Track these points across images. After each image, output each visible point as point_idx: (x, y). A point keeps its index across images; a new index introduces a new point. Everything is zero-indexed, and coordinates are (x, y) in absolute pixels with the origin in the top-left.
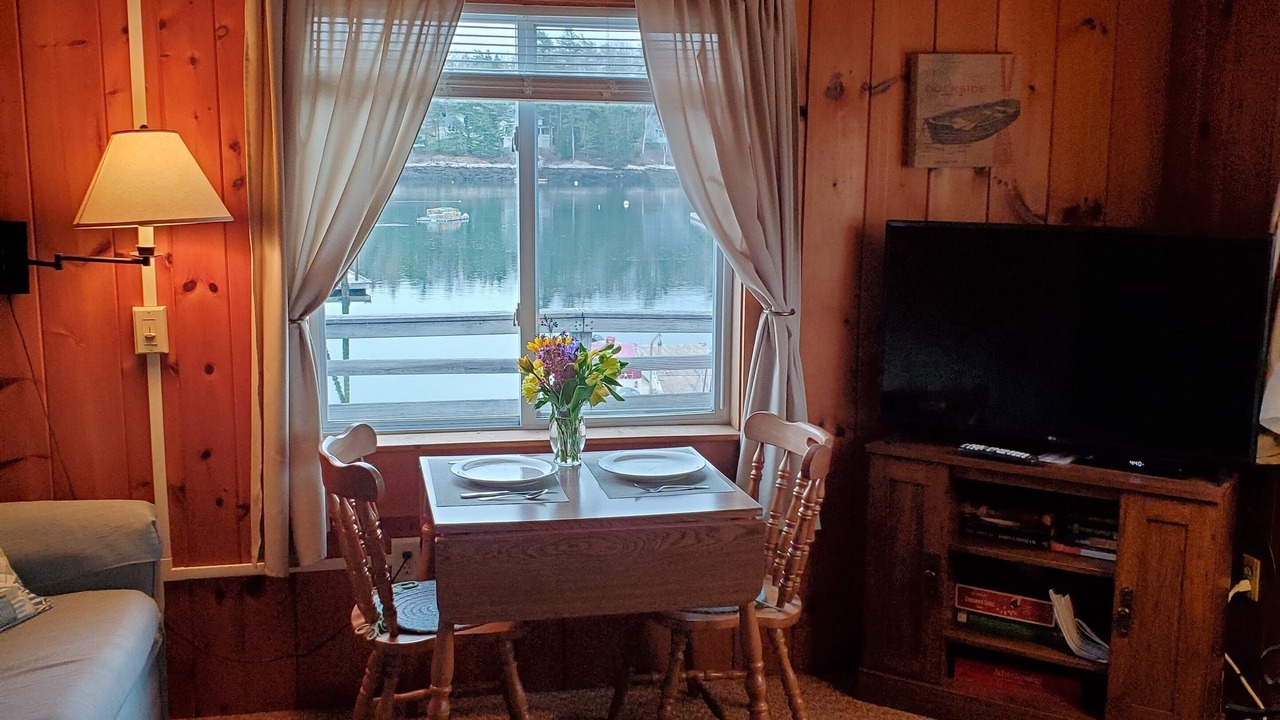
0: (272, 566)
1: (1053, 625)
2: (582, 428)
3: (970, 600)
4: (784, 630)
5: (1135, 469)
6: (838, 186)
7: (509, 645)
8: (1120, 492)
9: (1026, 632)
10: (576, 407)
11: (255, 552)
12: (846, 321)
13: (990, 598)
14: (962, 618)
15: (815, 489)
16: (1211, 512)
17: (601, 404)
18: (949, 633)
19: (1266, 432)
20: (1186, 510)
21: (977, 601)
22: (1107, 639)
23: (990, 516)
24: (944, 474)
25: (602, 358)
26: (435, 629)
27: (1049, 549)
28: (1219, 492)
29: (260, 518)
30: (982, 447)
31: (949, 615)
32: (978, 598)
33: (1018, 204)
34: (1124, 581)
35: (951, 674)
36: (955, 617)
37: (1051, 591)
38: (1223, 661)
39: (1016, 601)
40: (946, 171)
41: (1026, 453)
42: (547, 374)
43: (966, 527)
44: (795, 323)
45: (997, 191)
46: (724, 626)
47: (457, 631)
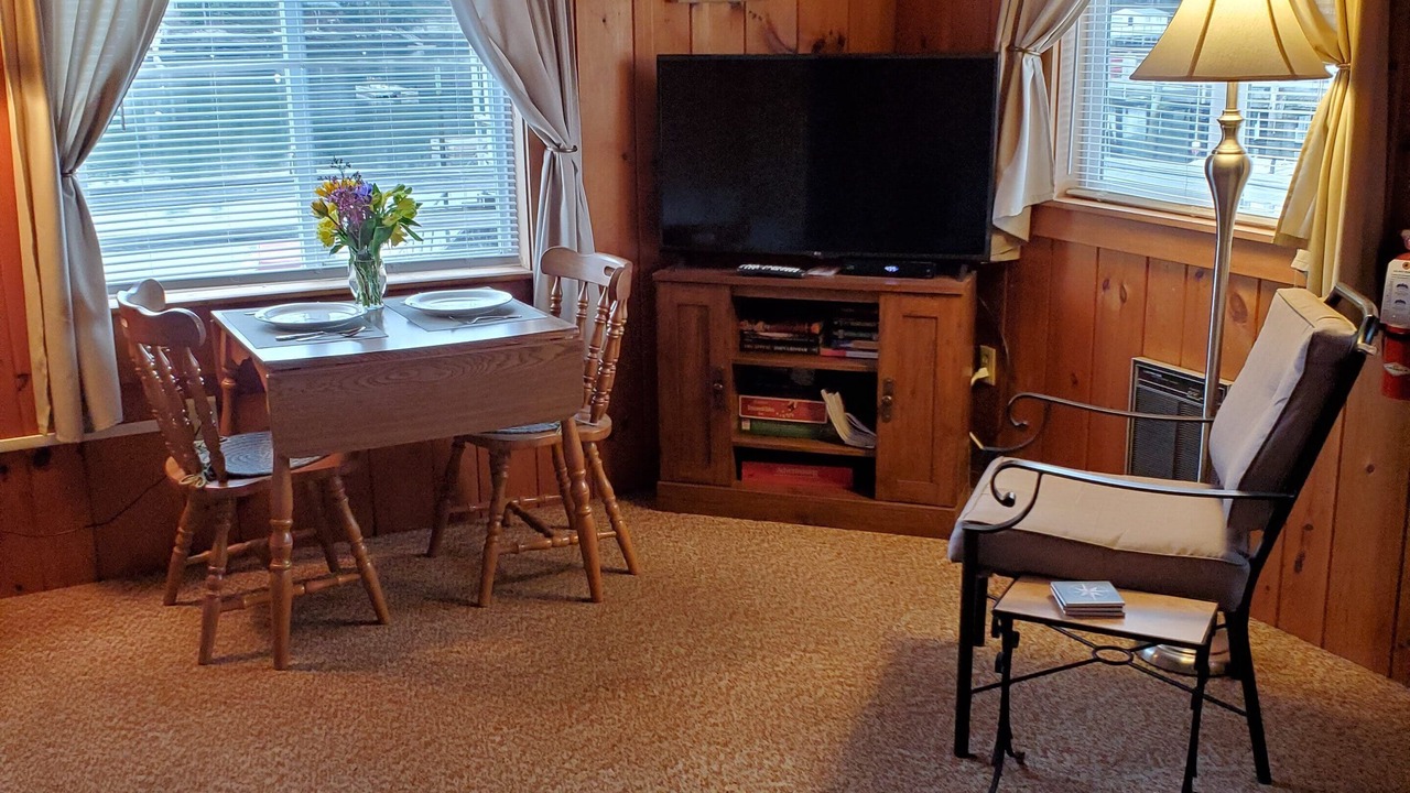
0: (67, 433)
1: (825, 422)
2: (382, 270)
3: (753, 408)
4: (597, 443)
5: (892, 275)
6: (608, 21)
7: (338, 482)
8: (878, 293)
9: (802, 430)
10: (377, 249)
11: (43, 421)
12: (624, 157)
13: (771, 404)
14: (746, 426)
15: (619, 311)
16: (956, 303)
17: (401, 244)
18: (735, 439)
19: (998, 231)
20: (935, 303)
21: (758, 409)
22: (873, 428)
23: (766, 331)
24: (726, 292)
25: (396, 198)
26: (271, 471)
27: (817, 354)
28: (964, 285)
29: (46, 385)
30: (758, 267)
31: (734, 425)
32: (761, 406)
33: (771, 37)
34: (885, 374)
35: (739, 477)
36: (740, 425)
37: (823, 392)
38: (968, 441)
39: (792, 405)
40: (706, 6)
41: (796, 267)
42: (340, 217)
43: (746, 342)
44: (577, 157)
45: (752, 25)
46: (545, 443)
47: (292, 469)
